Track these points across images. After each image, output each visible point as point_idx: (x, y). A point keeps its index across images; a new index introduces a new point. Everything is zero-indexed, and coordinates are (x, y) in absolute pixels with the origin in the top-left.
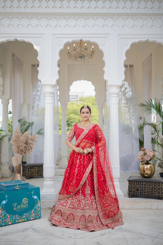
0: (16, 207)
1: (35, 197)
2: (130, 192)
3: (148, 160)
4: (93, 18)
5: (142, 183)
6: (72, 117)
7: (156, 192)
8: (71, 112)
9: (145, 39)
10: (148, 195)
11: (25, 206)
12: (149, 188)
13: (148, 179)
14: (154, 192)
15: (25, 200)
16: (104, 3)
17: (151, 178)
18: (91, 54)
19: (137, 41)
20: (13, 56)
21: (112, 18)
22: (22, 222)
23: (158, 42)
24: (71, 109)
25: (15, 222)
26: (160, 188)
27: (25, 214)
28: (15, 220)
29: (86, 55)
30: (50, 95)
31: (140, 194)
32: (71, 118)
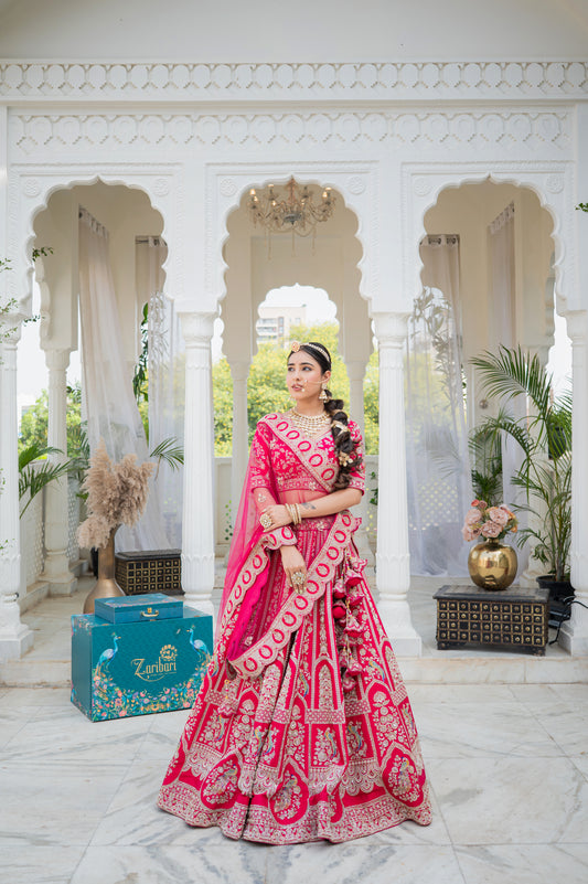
0: (141, 669)
1: (199, 644)
2: (441, 632)
3: (495, 535)
4: (325, 115)
5: (478, 605)
6: (263, 398)
7: (520, 631)
8: (261, 378)
9: (481, 177)
10: (494, 640)
11: (167, 669)
12: (499, 619)
13: (496, 593)
14: (514, 631)
15: (168, 652)
16: (357, 70)
17: (504, 589)
18: (323, 208)
19: (458, 180)
20: (80, 215)
21: (381, 114)
22: (158, 712)
23: (519, 183)
24: (259, 368)
25: (137, 710)
26: (530, 621)
27: (168, 690)
28: (138, 706)
29: (307, 211)
30: (199, 344)
31: (472, 639)
32: (261, 401)
